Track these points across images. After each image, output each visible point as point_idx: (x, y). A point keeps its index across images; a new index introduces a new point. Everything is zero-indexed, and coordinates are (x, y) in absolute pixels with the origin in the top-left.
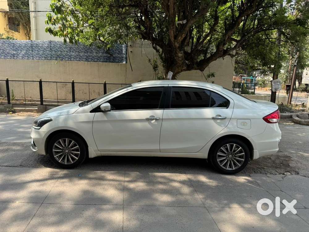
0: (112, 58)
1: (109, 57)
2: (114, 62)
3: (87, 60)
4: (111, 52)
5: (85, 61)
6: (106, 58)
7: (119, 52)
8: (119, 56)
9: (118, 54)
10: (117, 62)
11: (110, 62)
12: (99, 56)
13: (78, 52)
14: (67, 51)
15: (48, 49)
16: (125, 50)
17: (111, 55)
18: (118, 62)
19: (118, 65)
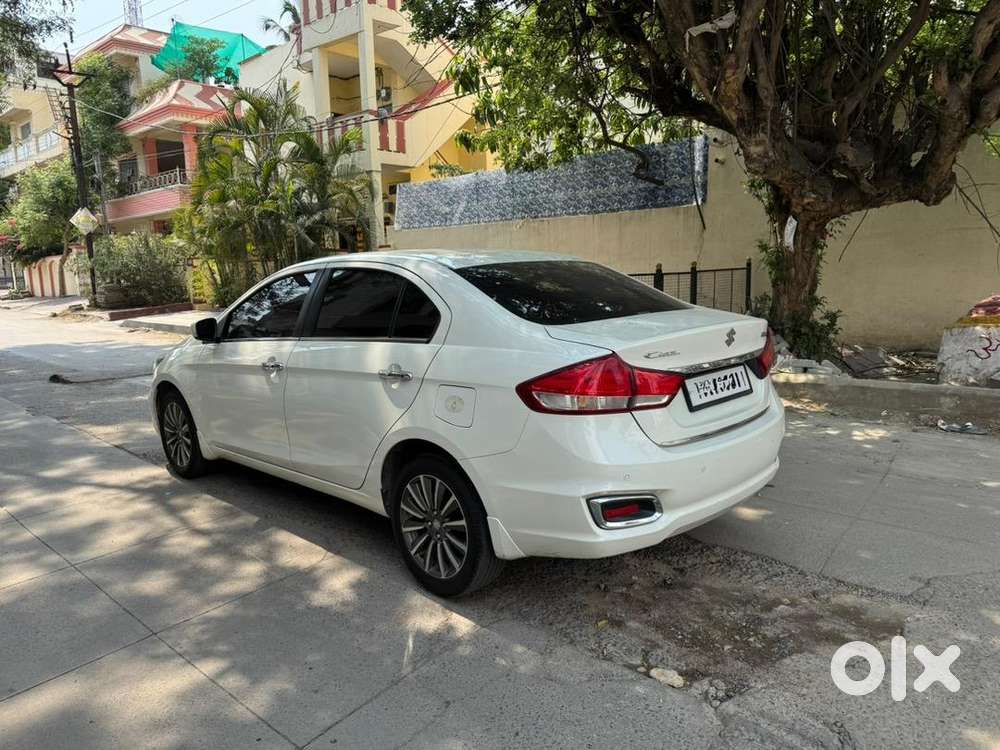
0: (660, 192)
1: (653, 192)
2: (666, 206)
3: (593, 209)
4: (660, 175)
5: (588, 213)
6: (643, 194)
7: (684, 168)
8: (683, 181)
9: (682, 176)
10: (674, 204)
11: (656, 206)
12: (626, 191)
13: (574, 188)
14: (547, 190)
15: (507, 192)
16: (701, 159)
17: (661, 183)
18: (680, 203)
19: (678, 213)
